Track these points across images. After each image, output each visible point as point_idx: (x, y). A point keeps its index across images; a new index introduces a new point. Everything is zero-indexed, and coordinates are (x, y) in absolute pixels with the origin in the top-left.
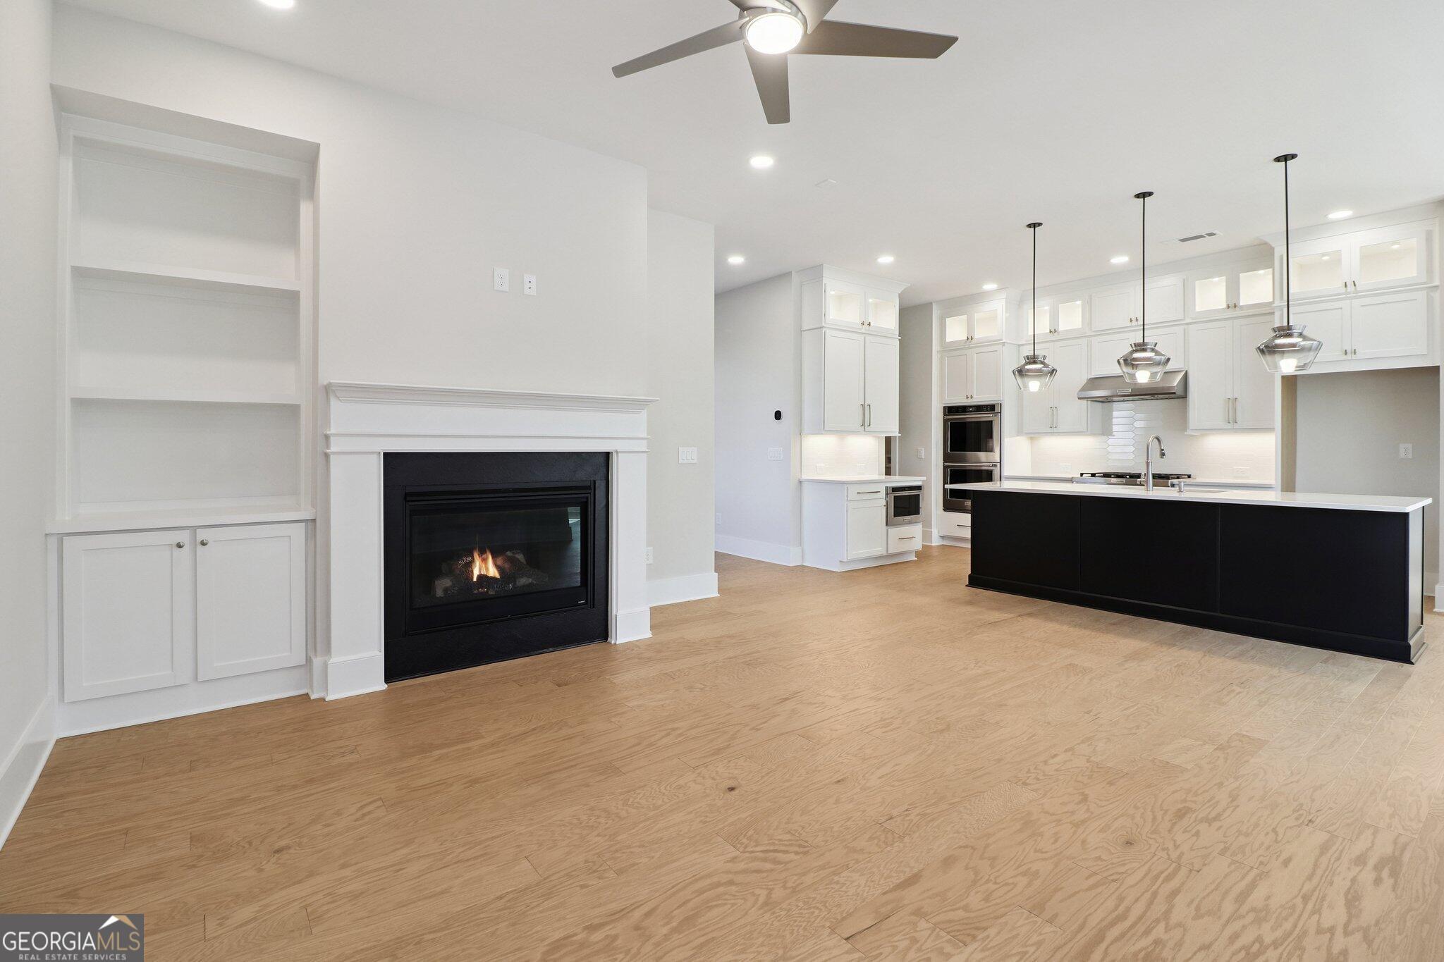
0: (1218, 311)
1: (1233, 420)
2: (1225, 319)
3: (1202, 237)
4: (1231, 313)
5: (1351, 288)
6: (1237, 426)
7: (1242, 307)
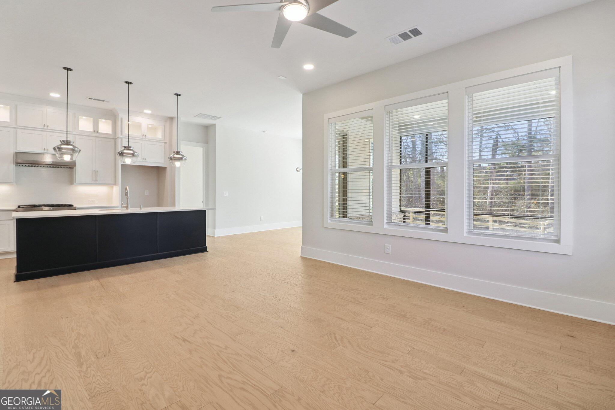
0: (89, 132)
1: (95, 180)
2: (92, 136)
3: (95, 99)
4: (94, 134)
5: (144, 137)
6: (97, 182)
7: (100, 133)
